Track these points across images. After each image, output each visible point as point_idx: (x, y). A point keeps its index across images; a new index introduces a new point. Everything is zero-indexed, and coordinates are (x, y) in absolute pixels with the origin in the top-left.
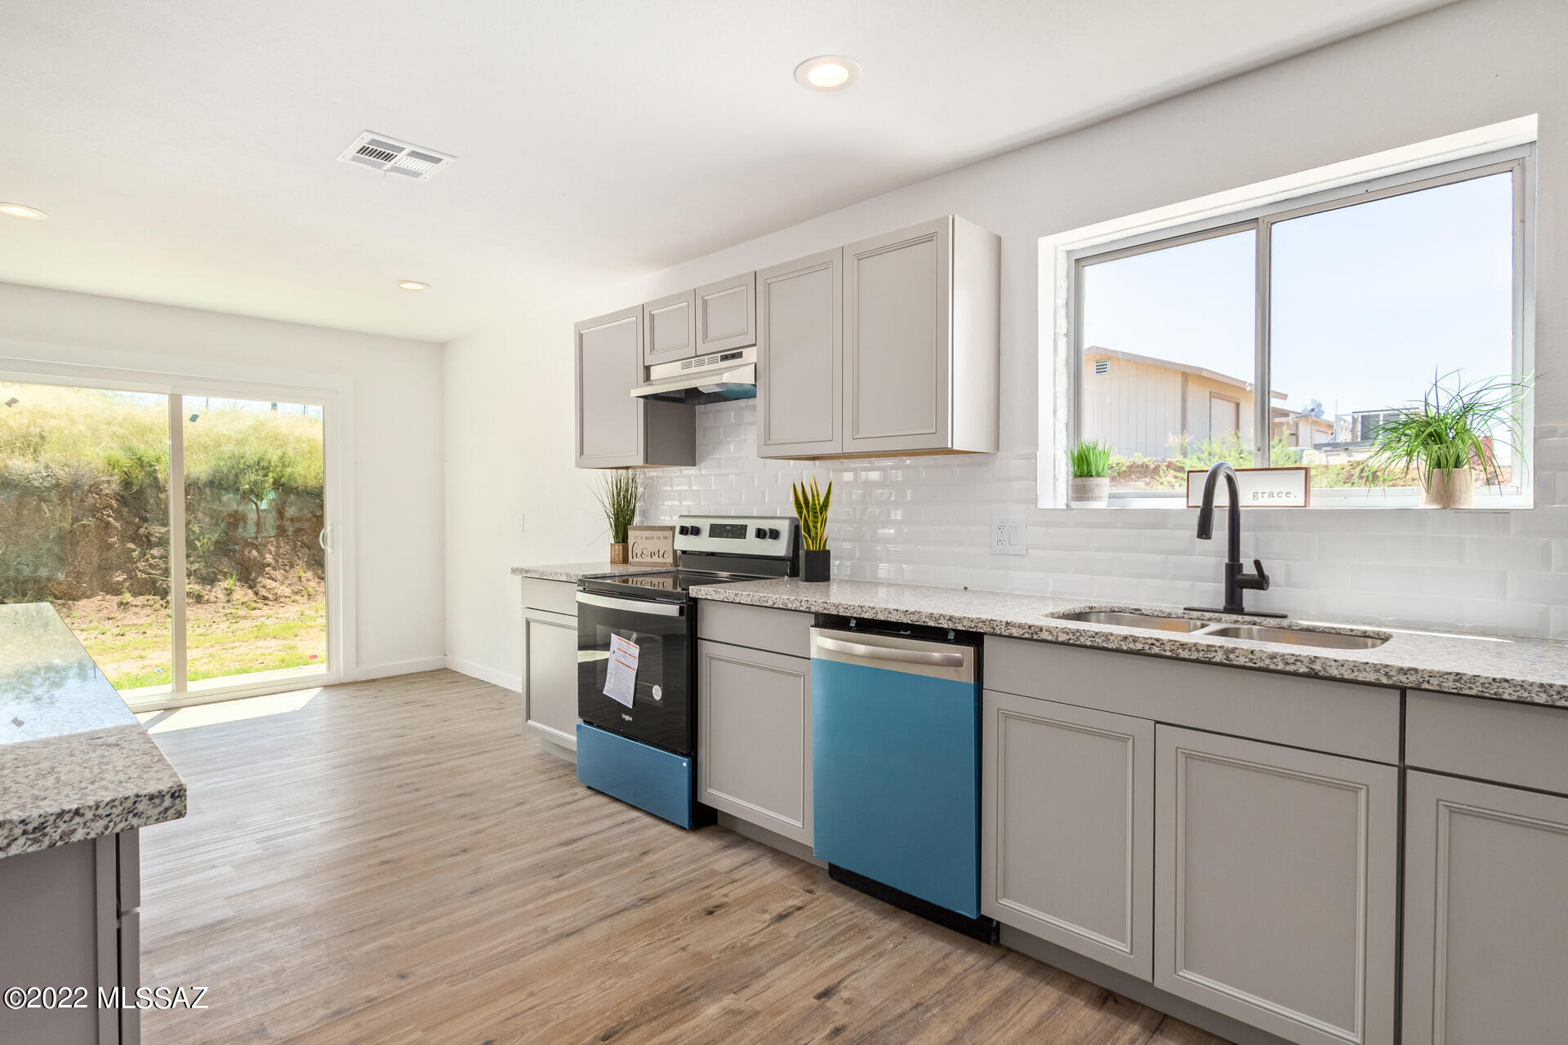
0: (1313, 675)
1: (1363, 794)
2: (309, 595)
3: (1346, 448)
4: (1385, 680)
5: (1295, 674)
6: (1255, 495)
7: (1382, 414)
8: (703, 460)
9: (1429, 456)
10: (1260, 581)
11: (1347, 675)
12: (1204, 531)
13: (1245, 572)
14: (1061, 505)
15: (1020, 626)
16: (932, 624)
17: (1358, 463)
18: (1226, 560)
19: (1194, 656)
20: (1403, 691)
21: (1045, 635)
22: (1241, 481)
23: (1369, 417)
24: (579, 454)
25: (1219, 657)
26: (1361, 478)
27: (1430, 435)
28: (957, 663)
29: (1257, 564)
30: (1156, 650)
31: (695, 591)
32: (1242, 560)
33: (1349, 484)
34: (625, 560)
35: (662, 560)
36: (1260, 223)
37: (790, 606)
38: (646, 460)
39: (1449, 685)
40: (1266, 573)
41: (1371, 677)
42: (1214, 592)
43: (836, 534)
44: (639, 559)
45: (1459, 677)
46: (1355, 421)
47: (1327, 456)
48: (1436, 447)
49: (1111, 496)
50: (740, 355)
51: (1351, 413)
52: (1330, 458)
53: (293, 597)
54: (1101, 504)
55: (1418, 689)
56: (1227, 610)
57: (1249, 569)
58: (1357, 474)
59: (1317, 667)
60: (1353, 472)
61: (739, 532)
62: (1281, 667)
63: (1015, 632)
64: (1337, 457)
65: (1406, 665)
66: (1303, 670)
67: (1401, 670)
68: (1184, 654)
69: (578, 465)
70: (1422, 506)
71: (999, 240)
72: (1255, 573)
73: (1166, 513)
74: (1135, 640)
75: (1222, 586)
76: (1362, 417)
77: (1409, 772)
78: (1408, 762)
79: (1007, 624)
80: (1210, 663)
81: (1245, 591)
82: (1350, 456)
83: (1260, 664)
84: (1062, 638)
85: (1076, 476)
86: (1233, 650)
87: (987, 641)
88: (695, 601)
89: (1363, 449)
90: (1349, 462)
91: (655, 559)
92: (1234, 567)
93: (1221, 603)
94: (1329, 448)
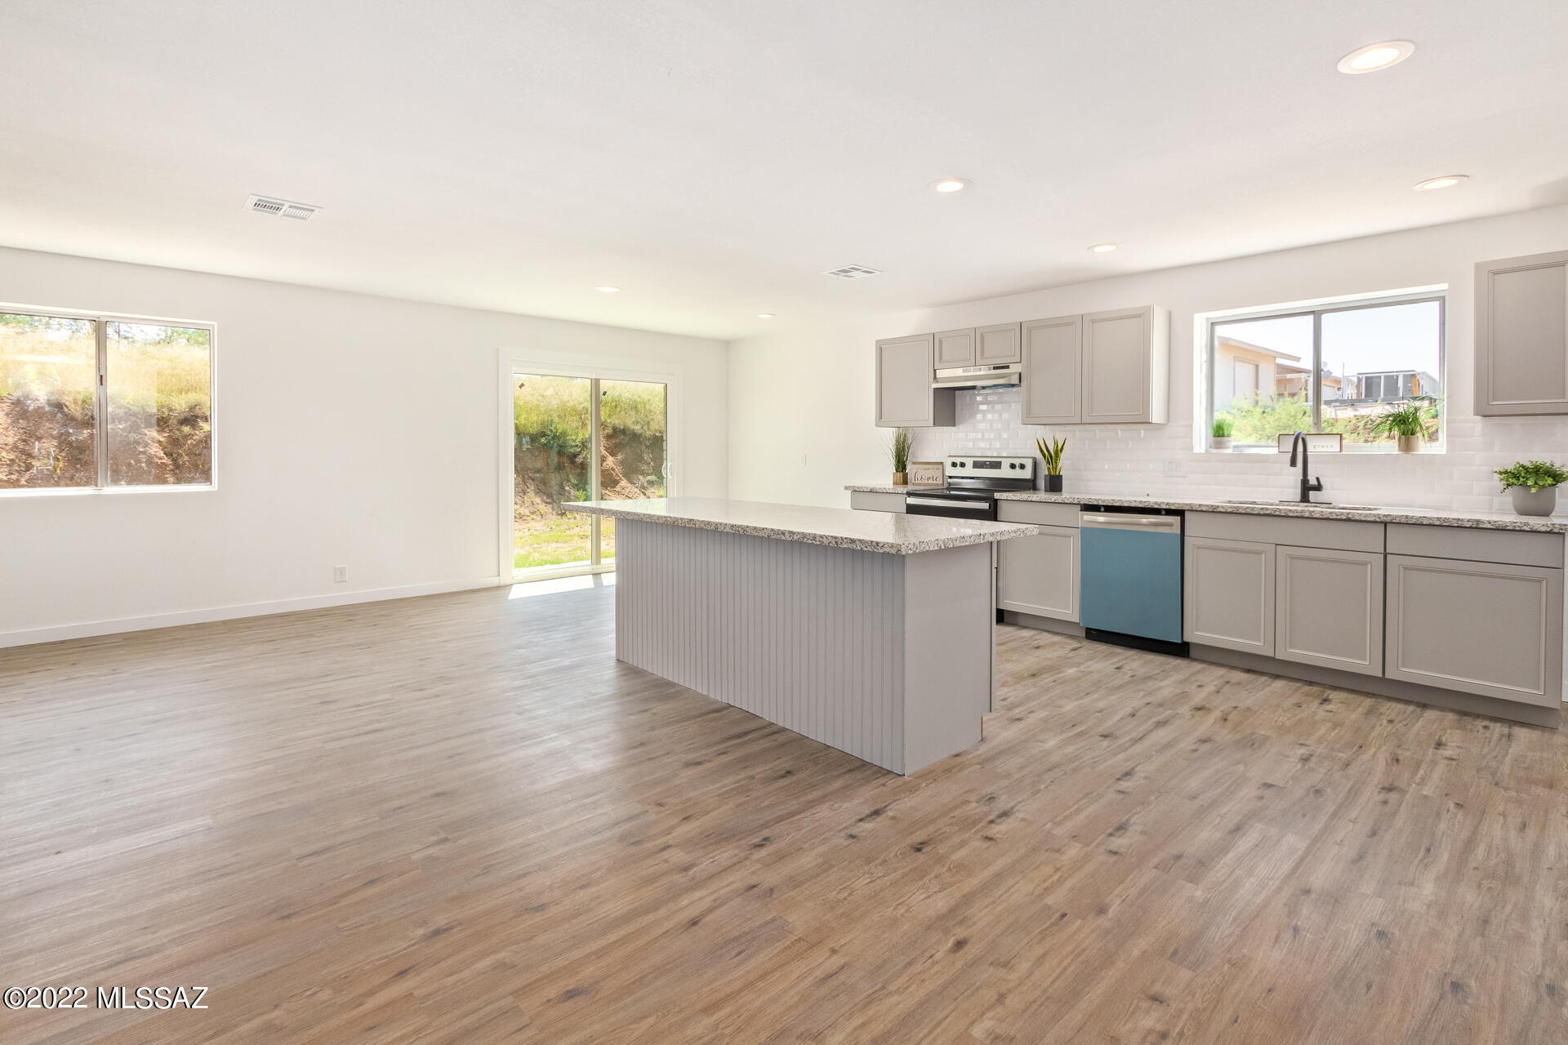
0: (1348, 520)
1: (1369, 566)
2: (542, 515)
3: (1352, 403)
4: (1378, 520)
5: (1341, 520)
6: (1314, 447)
7: (1383, 375)
8: (961, 423)
9: (1400, 429)
10: (1318, 488)
11: (1363, 519)
12: (1293, 463)
13: (1311, 483)
14: (1203, 451)
15: (1207, 506)
16: (1156, 507)
17: (1363, 417)
18: (1301, 478)
19: (1296, 514)
20: (1385, 524)
21: (1220, 509)
22: (1309, 440)
23: (1372, 377)
24: (878, 417)
25: (1307, 515)
26: (1365, 429)
27: (1400, 421)
28: (1170, 525)
29: (1318, 479)
30: (1277, 513)
31: (997, 495)
32: (1309, 478)
33: (1355, 434)
34: (905, 482)
35: (935, 482)
36: (1317, 314)
37: (1066, 501)
38: (934, 424)
39: (1403, 521)
40: (1322, 483)
41: (1372, 519)
42: (1297, 493)
43: (1065, 466)
44: (920, 482)
45: (1407, 517)
46: (1359, 380)
47: (1336, 410)
48: (1402, 426)
49: (1235, 447)
50: (1008, 367)
51: (1355, 374)
52: (1339, 412)
53: (532, 516)
54: (1229, 451)
55: (1391, 523)
56: (1302, 501)
57: (1313, 481)
58: (1361, 427)
59: (1350, 516)
60: (1358, 424)
61: (996, 465)
62: (1335, 517)
63: (1204, 509)
64: (1344, 411)
65: (1386, 513)
66: (1344, 518)
67: (1385, 516)
68: (1291, 514)
69: (877, 425)
70: (1397, 453)
71: (1170, 313)
72: (1316, 483)
73: (1267, 456)
74: (1267, 509)
75: (1299, 491)
76: (1366, 378)
77: (1388, 556)
78: (1387, 551)
79: (1200, 505)
80: (1302, 517)
81: (1311, 492)
82: (1356, 410)
83: (1325, 517)
84: (1229, 510)
85: (1215, 436)
86: (1313, 512)
87: (1187, 514)
88: (996, 501)
89: (1368, 404)
90: (1356, 416)
91: (930, 481)
92: (1305, 481)
93: (1299, 498)
94: (1338, 404)
